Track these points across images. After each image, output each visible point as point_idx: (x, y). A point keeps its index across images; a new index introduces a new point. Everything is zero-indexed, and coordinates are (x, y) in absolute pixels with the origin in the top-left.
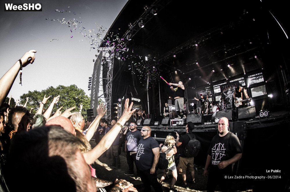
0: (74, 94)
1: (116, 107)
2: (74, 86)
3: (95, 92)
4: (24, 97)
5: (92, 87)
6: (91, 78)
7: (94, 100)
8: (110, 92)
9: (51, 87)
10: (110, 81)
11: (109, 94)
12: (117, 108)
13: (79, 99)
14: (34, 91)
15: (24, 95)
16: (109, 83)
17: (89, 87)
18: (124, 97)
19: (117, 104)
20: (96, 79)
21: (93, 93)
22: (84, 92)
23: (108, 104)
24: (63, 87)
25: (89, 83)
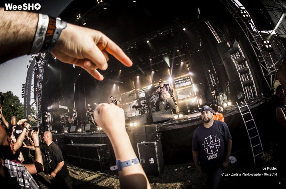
0: (11, 102)
2: (10, 92)
3: (27, 100)
5: (25, 94)
6: (24, 85)
7: (27, 109)
8: (40, 100)
10: (40, 89)
11: (39, 102)
12: (46, 116)
13: (15, 107)
16: (39, 91)
17: (22, 95)
19: (47, 113)
20: (28, 87)
21: (25, 101)
22: (19, 99)
23: (39, 112)
25: (23, 90)
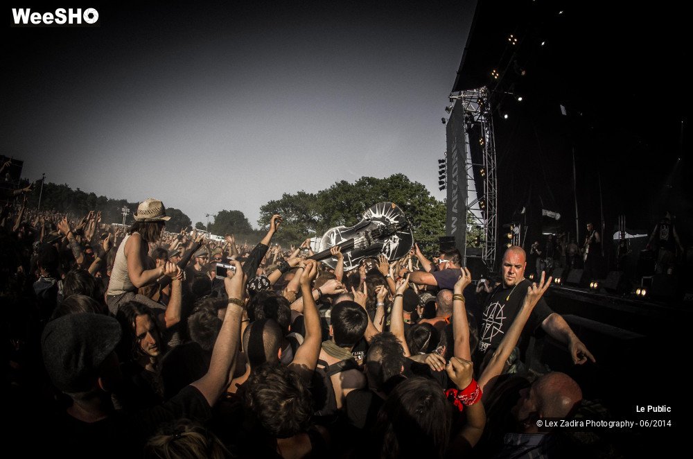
0: (403, 197)
1: (508, 233)
2: (399, 177)
3: (456, 197)
4: (270, 208)
5: (449, 182)
6: (443, 161)
7: (455, 215)
8: (495, 196)
9: (342, 181)
10: (492, 171)
11: (491, 201)
12: (510, 236)
13: (415, 207)
14: (297, 194)
15: (272, 203)
16: (490, 176)
17: (441, 183)
18: (524, 209)
19: (511, 227)
20: (456, 166)
21: (451, 198)
22: (426, 190)
23: (490, 225)
24: (372, 181)
25: (440, 173)
